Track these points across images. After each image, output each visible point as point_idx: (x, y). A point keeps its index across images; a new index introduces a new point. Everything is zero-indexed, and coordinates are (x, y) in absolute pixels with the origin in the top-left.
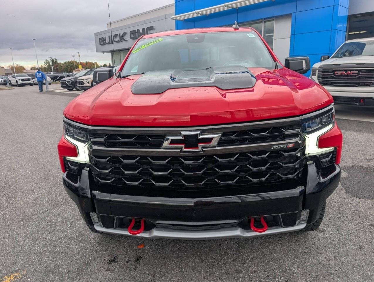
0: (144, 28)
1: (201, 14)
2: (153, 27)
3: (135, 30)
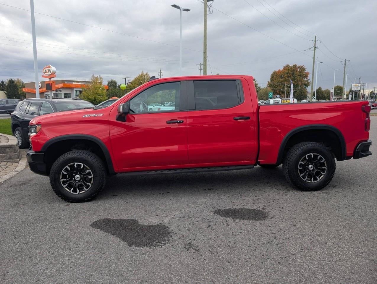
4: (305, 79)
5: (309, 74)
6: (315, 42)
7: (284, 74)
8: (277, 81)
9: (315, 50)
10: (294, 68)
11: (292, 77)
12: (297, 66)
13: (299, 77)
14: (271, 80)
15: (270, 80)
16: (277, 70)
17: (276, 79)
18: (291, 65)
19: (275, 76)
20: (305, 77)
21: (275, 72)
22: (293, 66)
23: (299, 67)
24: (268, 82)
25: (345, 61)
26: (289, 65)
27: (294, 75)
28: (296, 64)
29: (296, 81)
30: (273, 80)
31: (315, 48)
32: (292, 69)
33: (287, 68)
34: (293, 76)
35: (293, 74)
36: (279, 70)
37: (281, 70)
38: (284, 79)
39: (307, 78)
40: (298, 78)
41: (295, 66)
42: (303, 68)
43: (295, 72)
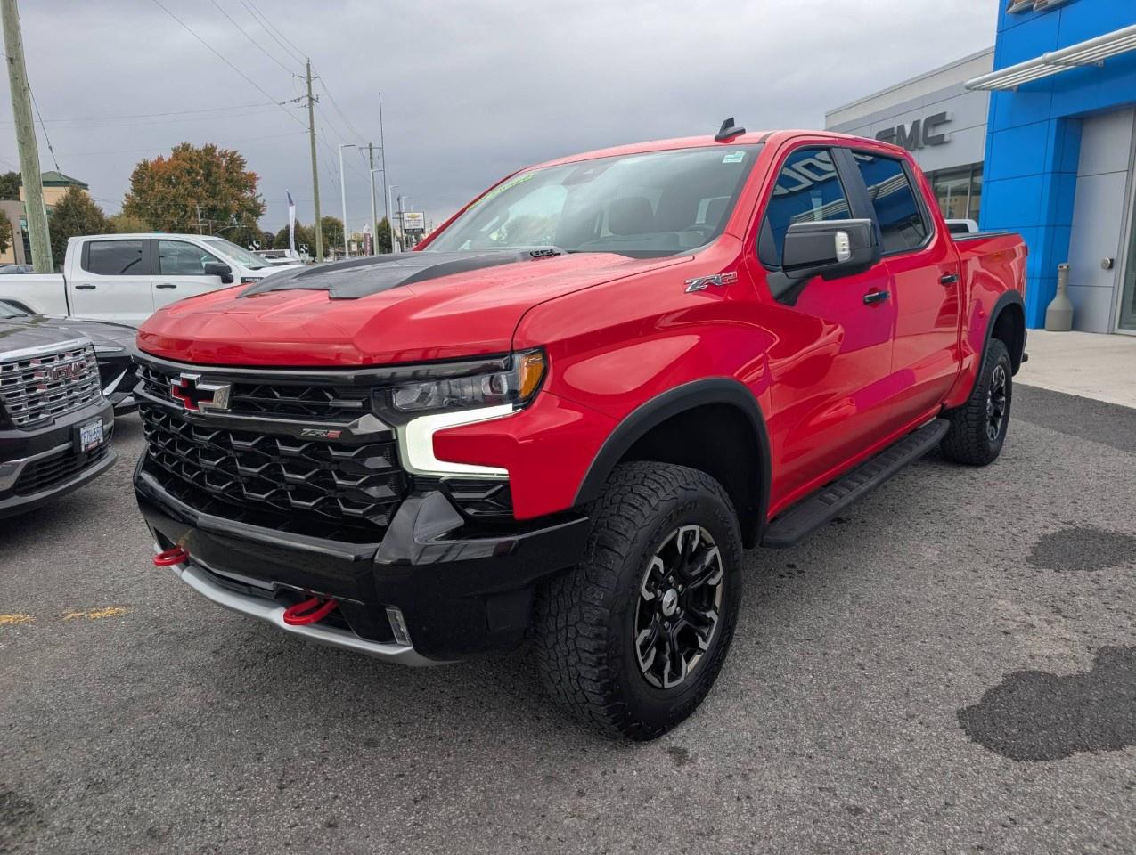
0: (919, 121)
1: (1067, 64)
2: (944, 114)
3: (893, 129)
4: (248, 194)
5: (258, 179)
6: (309, 83)
7: (178, 173)
8: (160, 195)
9: (311, 105)
10: (208, 158)
11: (208, 186)
12: (217, 151)
13: (227, 186)
14: (138, 191)
15: (134, 190)
16: (152, 158)
17: (153, 189)
18: (198, 145)
19: (145, 177)
20: (246, 186)
21: (145, 164)
22: (204, 150)
23: (223, 155)
24: (126, 195)
25: (371, 149)
26: (189, 145)
27: (212, 179)
28: (215, 145)
29: (221, 200)
30: (144, 192)
31: (311, 99)
32: (201, 159)
33: (183, 152)
34: (211, 183)
35: (208, 175)
36: (160, 159)
37: (166, 160)
38: (182, 191)
39: (252, 191)
40: (224, 188)
41: (210, 150)
42: (236, 159)
43: (214, 169)
